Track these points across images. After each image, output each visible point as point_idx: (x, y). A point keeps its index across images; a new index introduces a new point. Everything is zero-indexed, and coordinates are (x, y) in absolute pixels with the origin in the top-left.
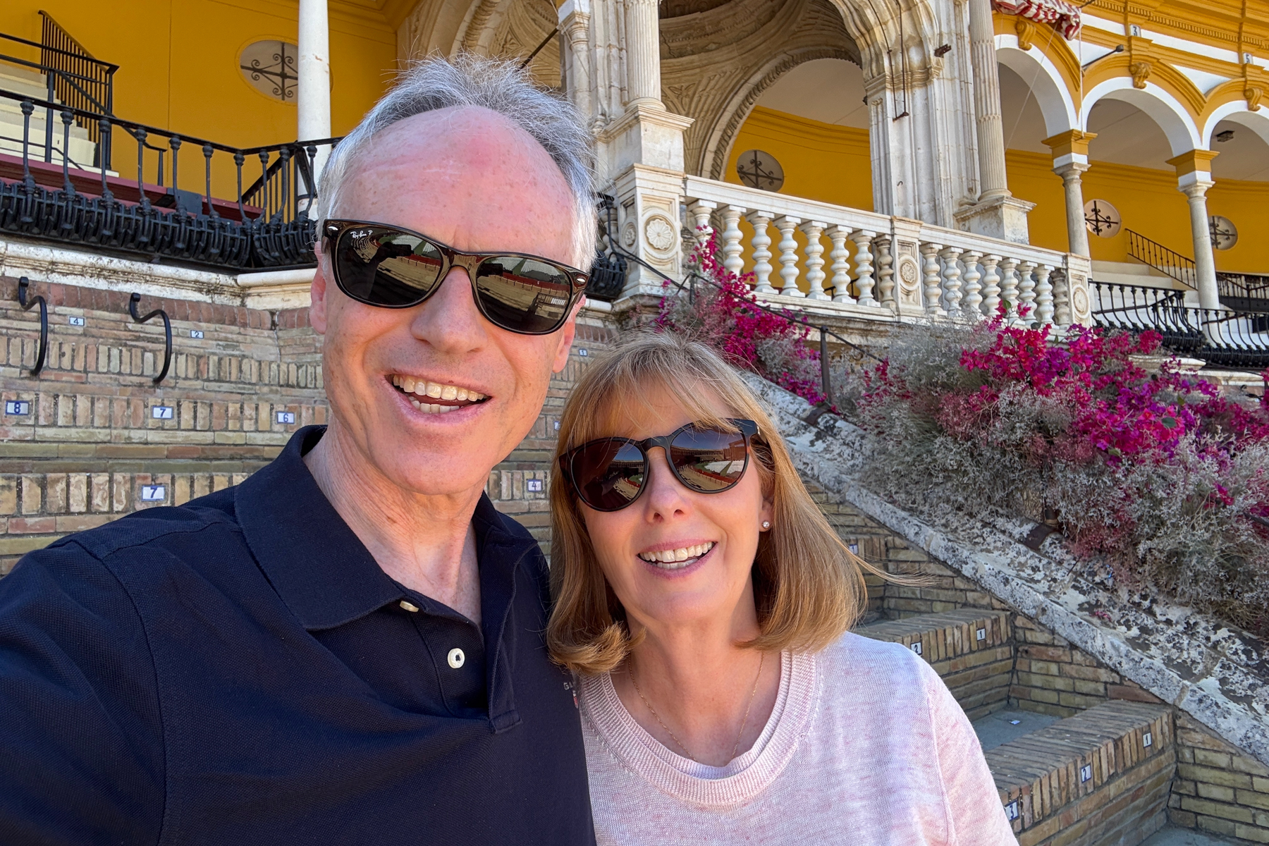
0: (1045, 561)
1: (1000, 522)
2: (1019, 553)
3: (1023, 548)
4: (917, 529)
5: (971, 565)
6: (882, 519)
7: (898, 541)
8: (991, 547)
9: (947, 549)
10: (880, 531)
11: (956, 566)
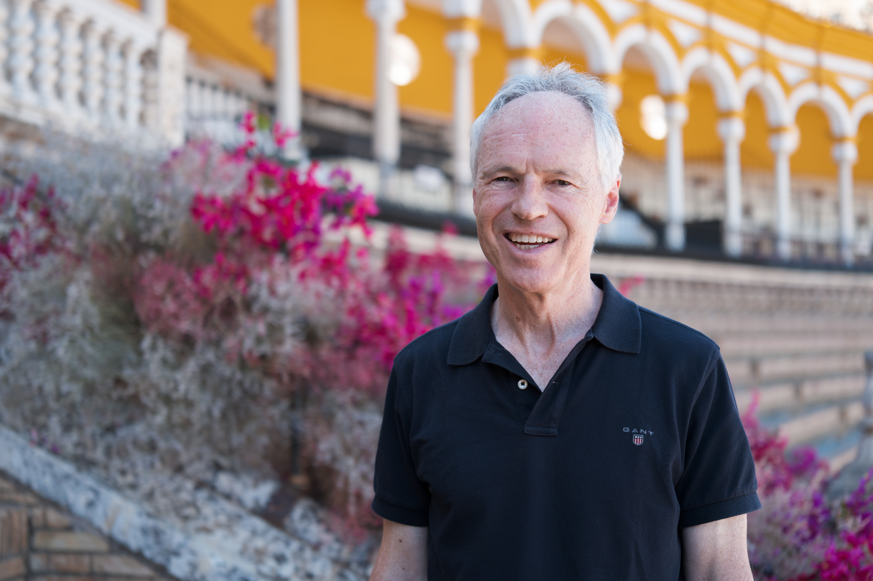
0: (295, 545)
1: (224, 481)
2: (254, 533)
3: (259, 524)
4: (90, 496)
5: (186, 557)
6: (24, 475)
7: (53, 517)
8: (210, 523)
9: (144, 531)
10: (21, 498)
11: (159, 560)
